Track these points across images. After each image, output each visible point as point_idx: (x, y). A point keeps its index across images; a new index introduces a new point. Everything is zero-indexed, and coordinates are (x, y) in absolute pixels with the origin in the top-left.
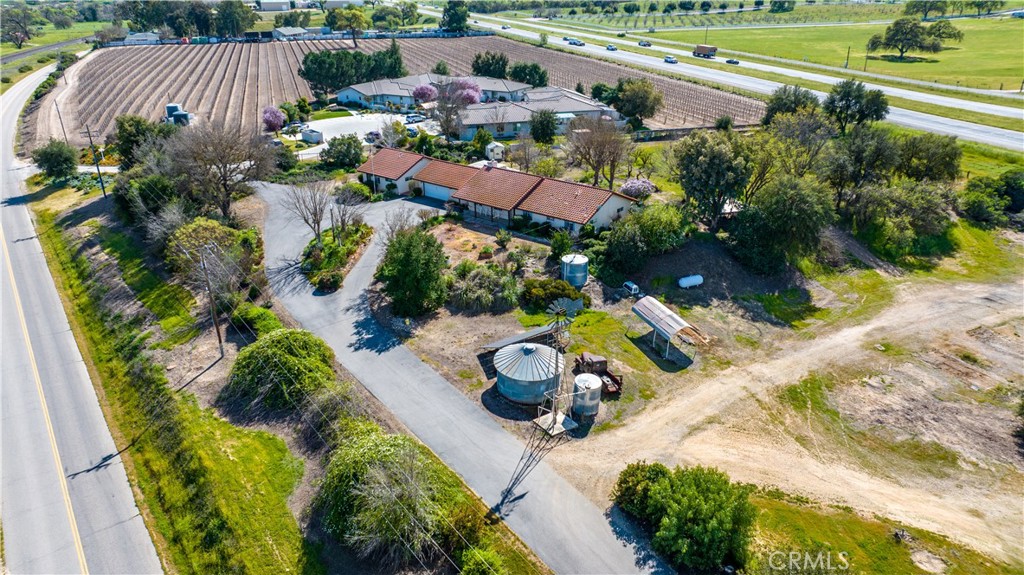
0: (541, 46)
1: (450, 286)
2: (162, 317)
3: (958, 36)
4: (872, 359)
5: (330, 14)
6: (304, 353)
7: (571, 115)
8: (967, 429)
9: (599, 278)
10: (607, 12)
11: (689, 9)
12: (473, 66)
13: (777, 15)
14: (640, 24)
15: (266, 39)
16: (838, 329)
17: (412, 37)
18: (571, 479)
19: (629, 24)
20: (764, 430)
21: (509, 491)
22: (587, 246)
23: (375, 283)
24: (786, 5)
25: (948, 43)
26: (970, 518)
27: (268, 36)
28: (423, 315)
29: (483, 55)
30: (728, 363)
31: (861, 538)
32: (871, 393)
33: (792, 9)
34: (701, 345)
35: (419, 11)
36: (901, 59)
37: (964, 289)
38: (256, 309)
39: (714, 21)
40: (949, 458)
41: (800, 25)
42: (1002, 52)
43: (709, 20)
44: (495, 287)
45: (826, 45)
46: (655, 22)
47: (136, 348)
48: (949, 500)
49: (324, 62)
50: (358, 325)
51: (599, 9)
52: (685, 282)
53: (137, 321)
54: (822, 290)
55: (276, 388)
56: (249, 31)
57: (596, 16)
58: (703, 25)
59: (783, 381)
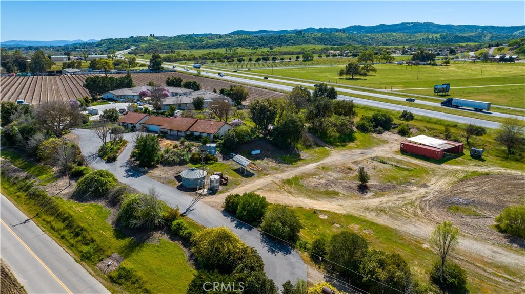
0: (198, 76)
1: (162, 156)
2: (39, 176)
3: (375, 70)
4: (318, 171)
5: (92, 62)
6: (107, 177)
7: (211, 100)
8: (343, 186)
9: (221, 152)
10: (229, 62)
11: (266, 60)
12: (166, 83)
13: (305, 63)
14: (244, 67)
15: (59, 74)
16: (308, 164)
17: (135, 73)
18: (209, 205)
19: (239, 67)
20: (277, 190)
21: (189, 209)
22: (216, 142)
23: (131, 158)
24: (310, 58)
25: (371, 73)
26: (338, 207)
27: (60, 72)
28: (152, 167)
29: (171, 78)
30: (267, 175)
31: (304, 213)
32: (315, 180)
33: (312, 60)
34: (258, 171)
35: (136, 61)
36: (353, 79)
37: (354, 151)
38: (82, 168)
39: (277, 65)
40: (336, 194)
41: (314, 66)
42: (391, 77)
43: (275, 65)
44: (180, 156)
45: (324, 74)
46: (251, 66)
47: (29, 186)
48: (334, 203)
49: (96, 81)
50: (126, 171)
51: (225, 60)
52: (254, 153)
53: (27, 178)
54: (304, 154)
55: (97, 188)
56: (48, 70)
57: (224, 63)
58: (272, 67)
59: (286, 178)
